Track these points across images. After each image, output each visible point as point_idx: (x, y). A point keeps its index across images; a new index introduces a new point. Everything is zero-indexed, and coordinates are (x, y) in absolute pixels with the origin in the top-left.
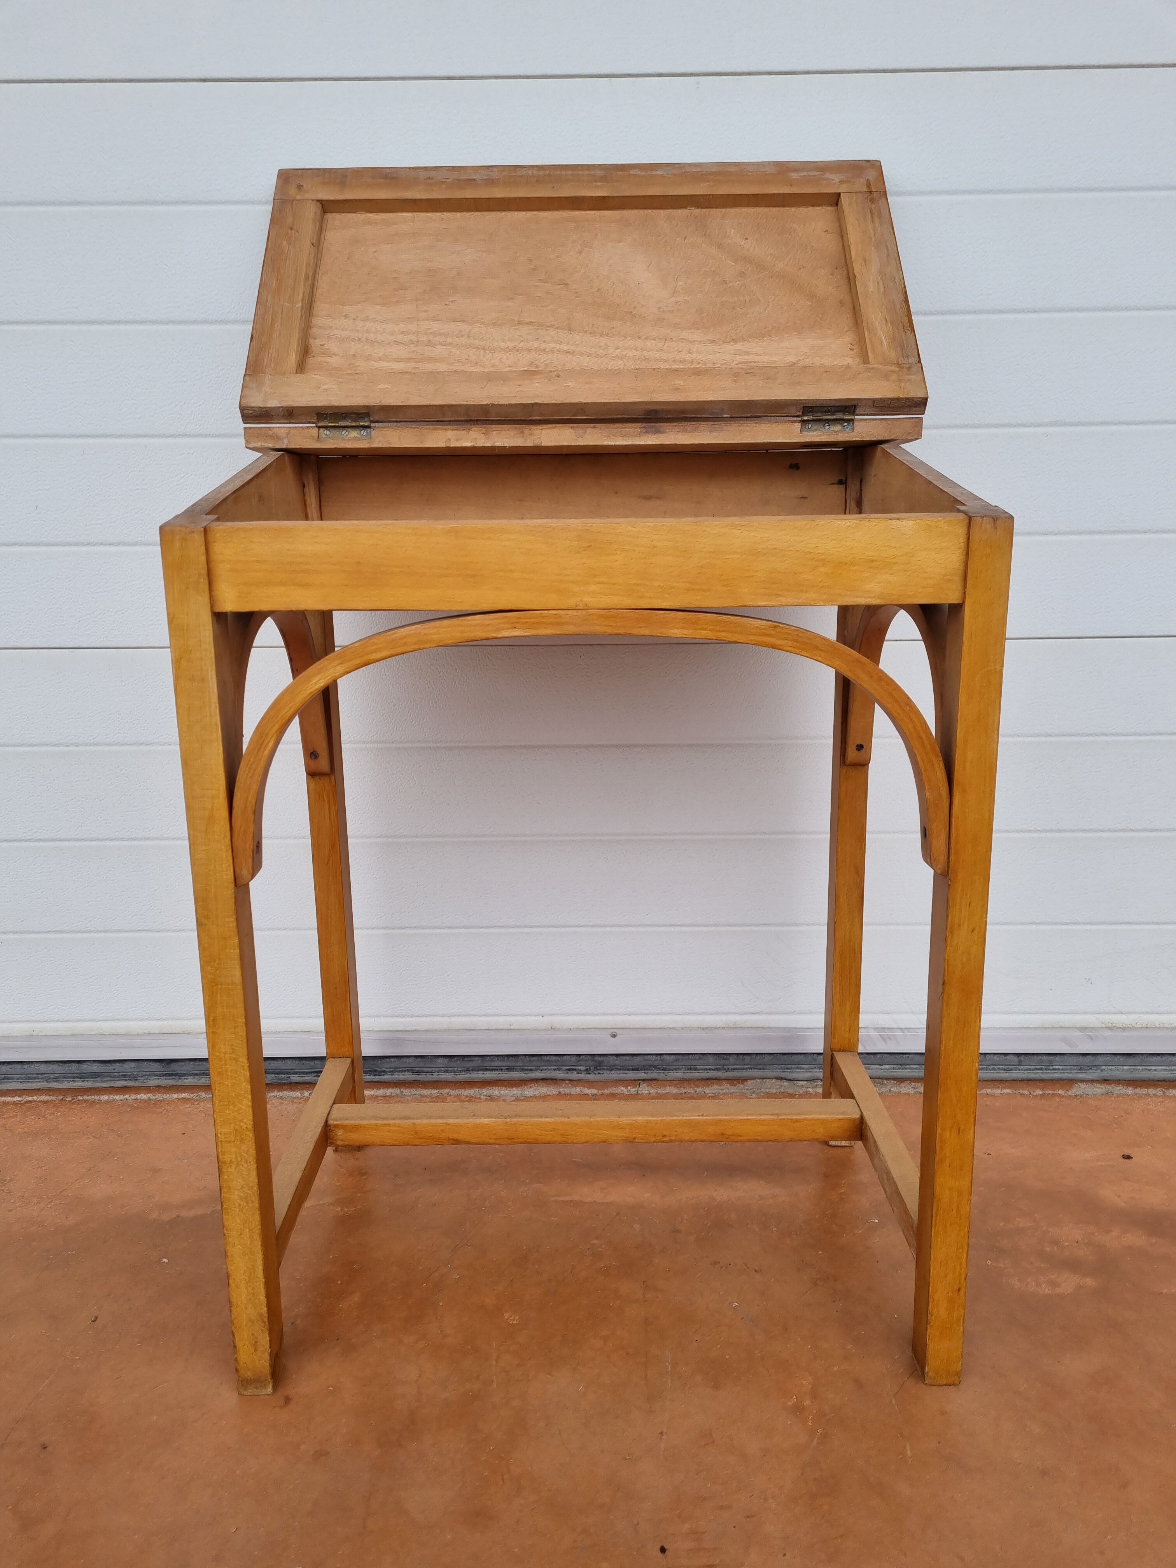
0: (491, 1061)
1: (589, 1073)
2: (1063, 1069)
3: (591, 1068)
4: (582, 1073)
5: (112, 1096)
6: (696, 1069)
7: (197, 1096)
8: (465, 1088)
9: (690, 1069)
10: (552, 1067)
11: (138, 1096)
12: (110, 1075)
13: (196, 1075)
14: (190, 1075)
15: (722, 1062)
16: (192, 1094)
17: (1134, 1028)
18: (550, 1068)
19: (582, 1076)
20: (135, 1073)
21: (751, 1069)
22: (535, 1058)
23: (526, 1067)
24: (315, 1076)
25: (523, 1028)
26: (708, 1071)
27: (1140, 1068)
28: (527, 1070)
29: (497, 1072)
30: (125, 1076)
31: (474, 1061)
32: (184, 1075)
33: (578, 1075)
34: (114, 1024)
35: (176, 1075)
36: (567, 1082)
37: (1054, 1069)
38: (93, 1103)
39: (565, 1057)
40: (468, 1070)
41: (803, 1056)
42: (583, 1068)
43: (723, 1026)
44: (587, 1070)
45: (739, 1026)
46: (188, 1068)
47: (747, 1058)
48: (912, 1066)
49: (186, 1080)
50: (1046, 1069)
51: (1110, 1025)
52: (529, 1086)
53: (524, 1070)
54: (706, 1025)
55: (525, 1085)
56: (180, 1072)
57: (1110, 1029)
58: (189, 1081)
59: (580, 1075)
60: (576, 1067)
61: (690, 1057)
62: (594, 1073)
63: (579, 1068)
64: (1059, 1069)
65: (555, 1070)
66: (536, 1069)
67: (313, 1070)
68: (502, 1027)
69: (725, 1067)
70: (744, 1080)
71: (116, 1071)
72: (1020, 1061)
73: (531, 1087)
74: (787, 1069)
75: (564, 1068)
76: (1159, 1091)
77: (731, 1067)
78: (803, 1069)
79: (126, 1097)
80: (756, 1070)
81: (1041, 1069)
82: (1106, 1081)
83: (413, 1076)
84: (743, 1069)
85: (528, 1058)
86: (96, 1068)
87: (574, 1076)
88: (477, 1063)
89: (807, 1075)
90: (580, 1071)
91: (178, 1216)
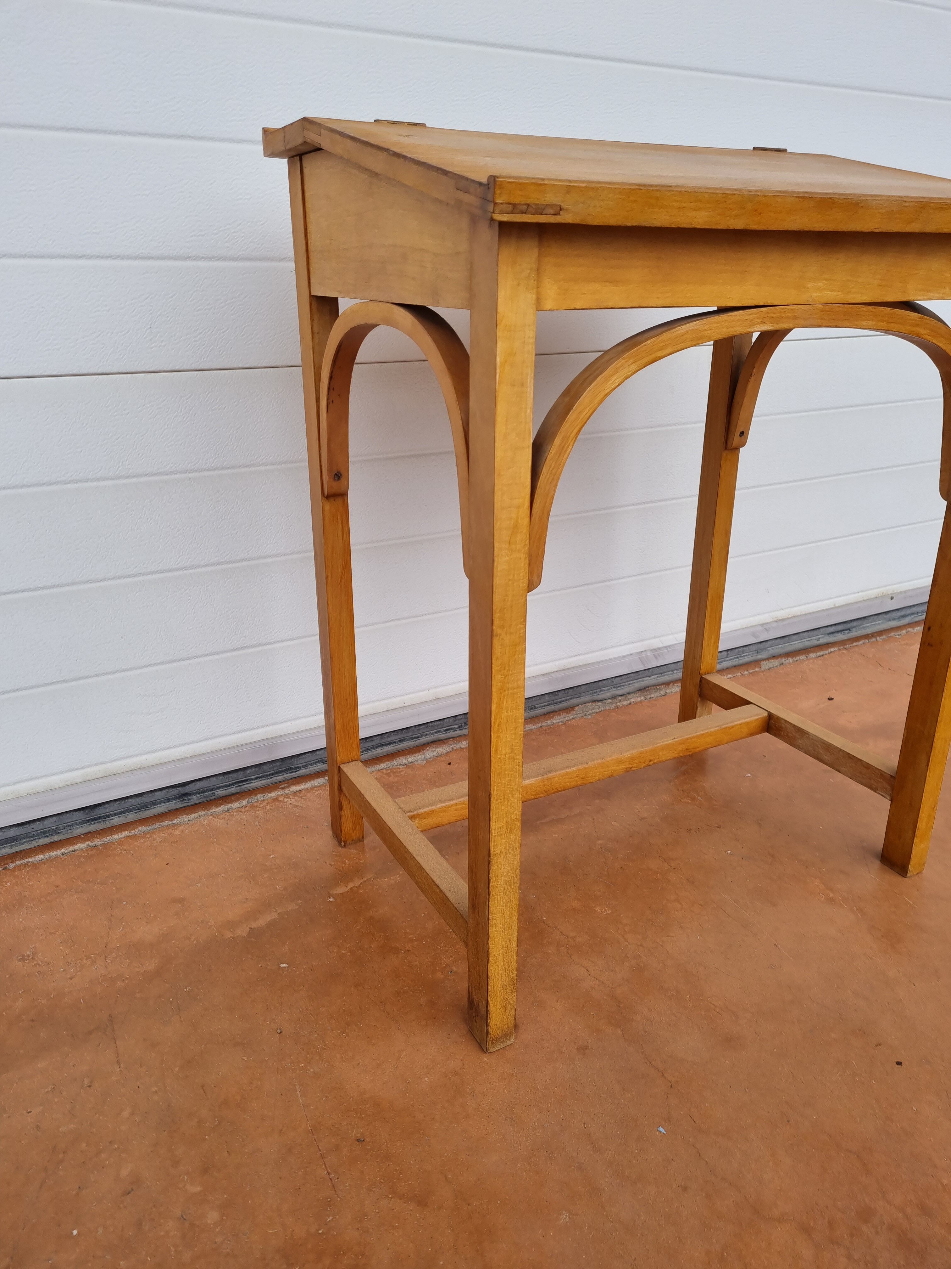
0: (389, 736)
1: (462, 729)
2: (749, 655)
3: (462, 725)
4: (456, 731)
5: (47, 854)
6: (535, 708)
7: (138, 831)
8: (377, 764)
9: (532, 709)
11: (76, 847)
12: (28, 837)
13: (121, 813)
14: (115, 815)
15: (554, 698)
16: (132, 830)
17: (788, 618)
18: (432, 732)
19: (458, 732)
20: (54, 827)
21: (571, 699)
22: (423, 727)
23: (414, 736)
24: (237, 786)
25: (415, 703)
26: (544, 707)
27: (786, 644)
28: (415, 738)
29: (391, 745)
30: (44, 833)
31: (375, 740)
32: (108, 816)
33: (454, 733)
35: (100, 818)
36: (451, 740)
37: (744, 656)
38: (35, 865)
39: (445, 720)
40: (368, 750)
41: (605, 681)
42: (457, 726)
43: (556, 670)
44: (459, 727)
45: (567, 668)
46: (112, 809)
47: (570, 690)
48: (668, 673)
49: (112, 821)
50: (741, 657)
51: (776, 619)
52: (426, 750)
53: (412, 738)
54: (545, 672)
55: (423, 750)
56: (103, 815)
57: (776, 621)
58: (116, 820)
59: (462, 731)
60: (451, 727)
61: (534, 698)
62: (466, 728)
63: (453, 727)
64: (747, 655)
65: (436, 733)
66: (422, 736)
67: (234, 781)
68: (398, 706)
69: (554, 701)
70: (572, 708)
71: (35, 829)
72: (728, 654)
73: (428, 750)
74: (595, 693)
75: (442, 730)
76: (803, 657)
77: (558, 700)
78: (604, 691)
79: (62, 850)
80: (575, 699)
81: (737, 658)
82: (774, 657)
83: (324, 765)
84: (566, 700)
85: (417, 728)
86: (12, 833)
87: (452, 734)
88: (377, 741)
89: (609, 695)
90: (454, 730)
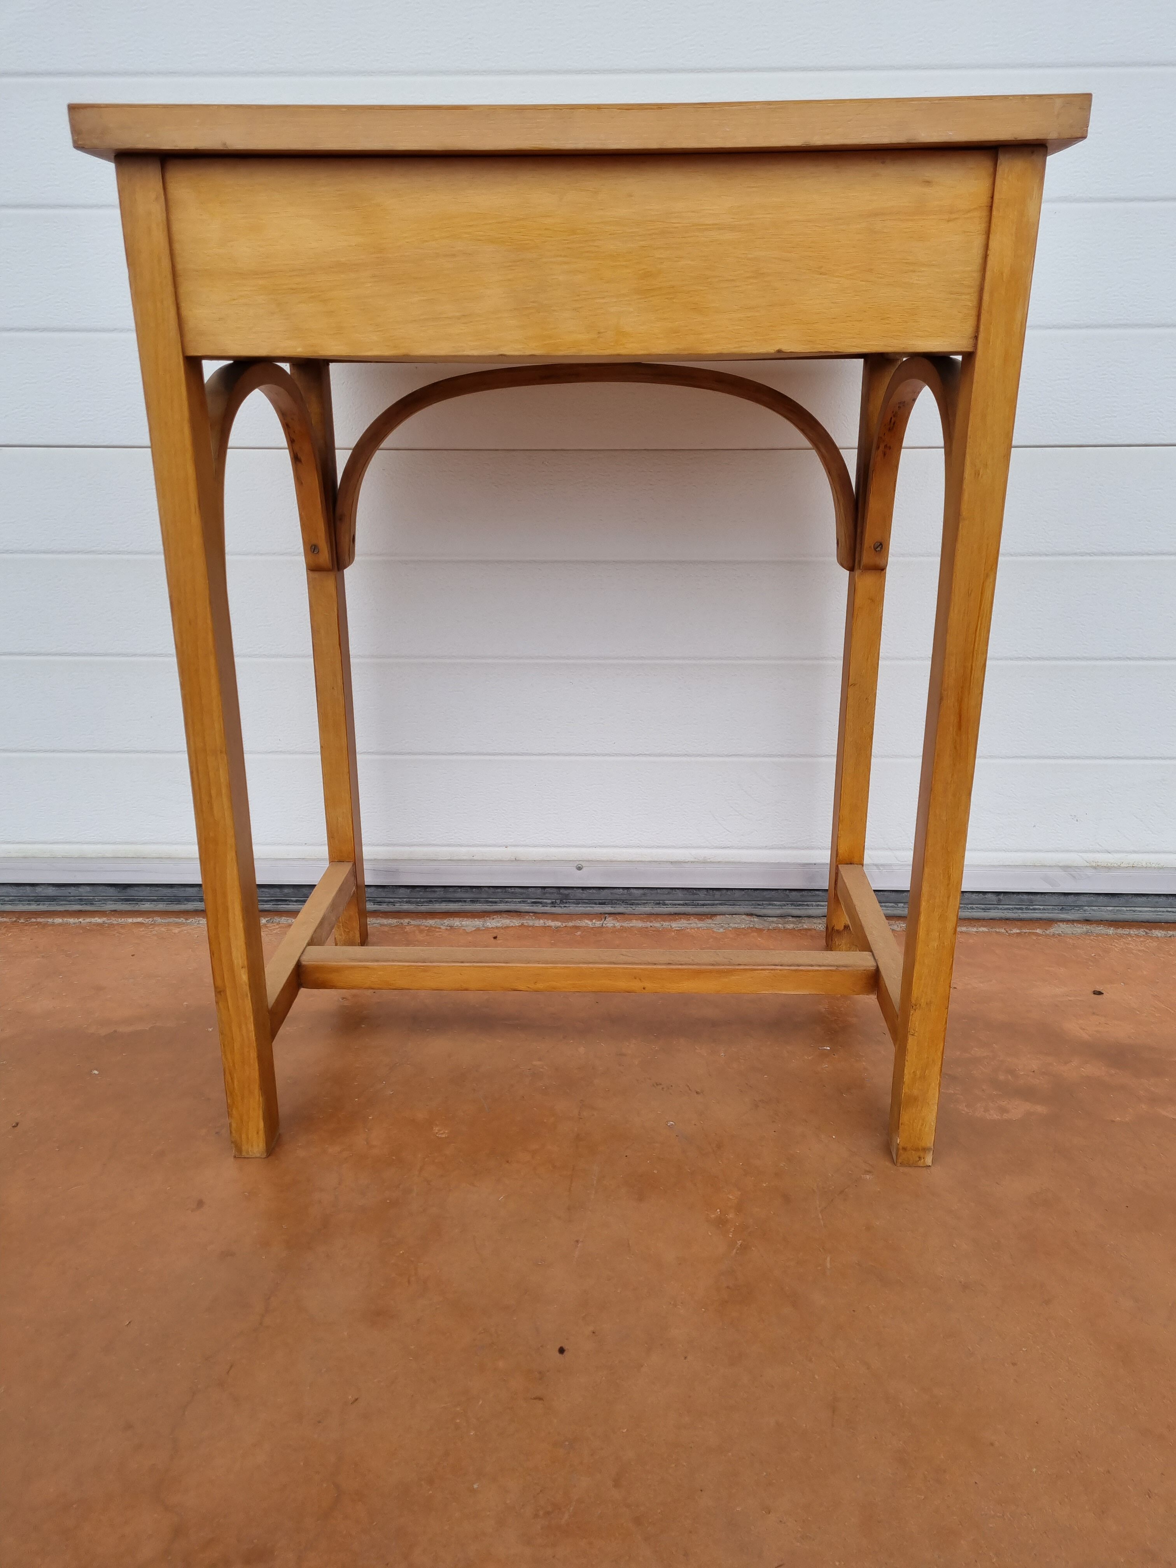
0: (454, 892)
1: (555, 906)
2: (1044, 909)
3: (557, 901)
4: (547, 906)
5: (66, 919)
6: (665, 904)
7: (152, 921)
8: (426, 918)
9: (659, 904)
10: (517, 900)
11: (93, 920)
12: (66, 899)
13: (154, 901)
14: (148, 901)
15: (692, 897)
16: (147, 918)
17: (1119, 867)
18: (515, 900)
19: (548, 909)
20: (91, 898)
21: (721, 904)
22: (499, 890)
23: (490, 900)
24: (274, 904)
25: (486, 859)
26: (677, 906)
27: (1124, 909)
28: (491, 902)
29: (460, 904)
30: (81, 900)
31: (437, 891)
32: (141, 900)
33: (543, 908)
34: (67, 847)
35: (134, 900)
36: (531, 914)
37: (1034, 909)
38: (45, 925)
39: (530, 890)
40: (431, 902)
41: (774, 892)
42: (549, 901)
43: (692, 860)
44: (552, 903)
45: (709, 860)
46: (144, 893)
47: (717, 893)
48: (887, 904)
49: (142, 906)
50: (1027, 909)
51: (1094, 864)
52: (492, 918)
53: (487, 902)
54: (674, 859)
55: (487, 917)
56: (137, 898)
57: (1094, 868)
58: (147, 906)
59: (546, 908)
60: (542, 900)
61: (659, 891)
62: (560, 906)
63: (545, 901)
64: (1040, 909)
65: (520, 902)
66: (501, 902)
67: (273, 898)
68: (465, 858)
69: (694, 902)
70: (713, 915)
71: (72, 894)
72: (999, 900)
73: (493, 919)
74: (759, 905)
75: (529, 901)
76: (1142, 932)
77: (700, 902)
78: (776, 905)
79: (80, 920)
80: (726, 906)
81: (1021, 909)
82: (1087, 921)
83: (374, 906)
84: (713, 905)
85: (492, 890)
86: (51, 891)
87: (539, 908)
88: (440, 893)
89: (778, 912)
90: (544, 905)
91: (115, 1031)
